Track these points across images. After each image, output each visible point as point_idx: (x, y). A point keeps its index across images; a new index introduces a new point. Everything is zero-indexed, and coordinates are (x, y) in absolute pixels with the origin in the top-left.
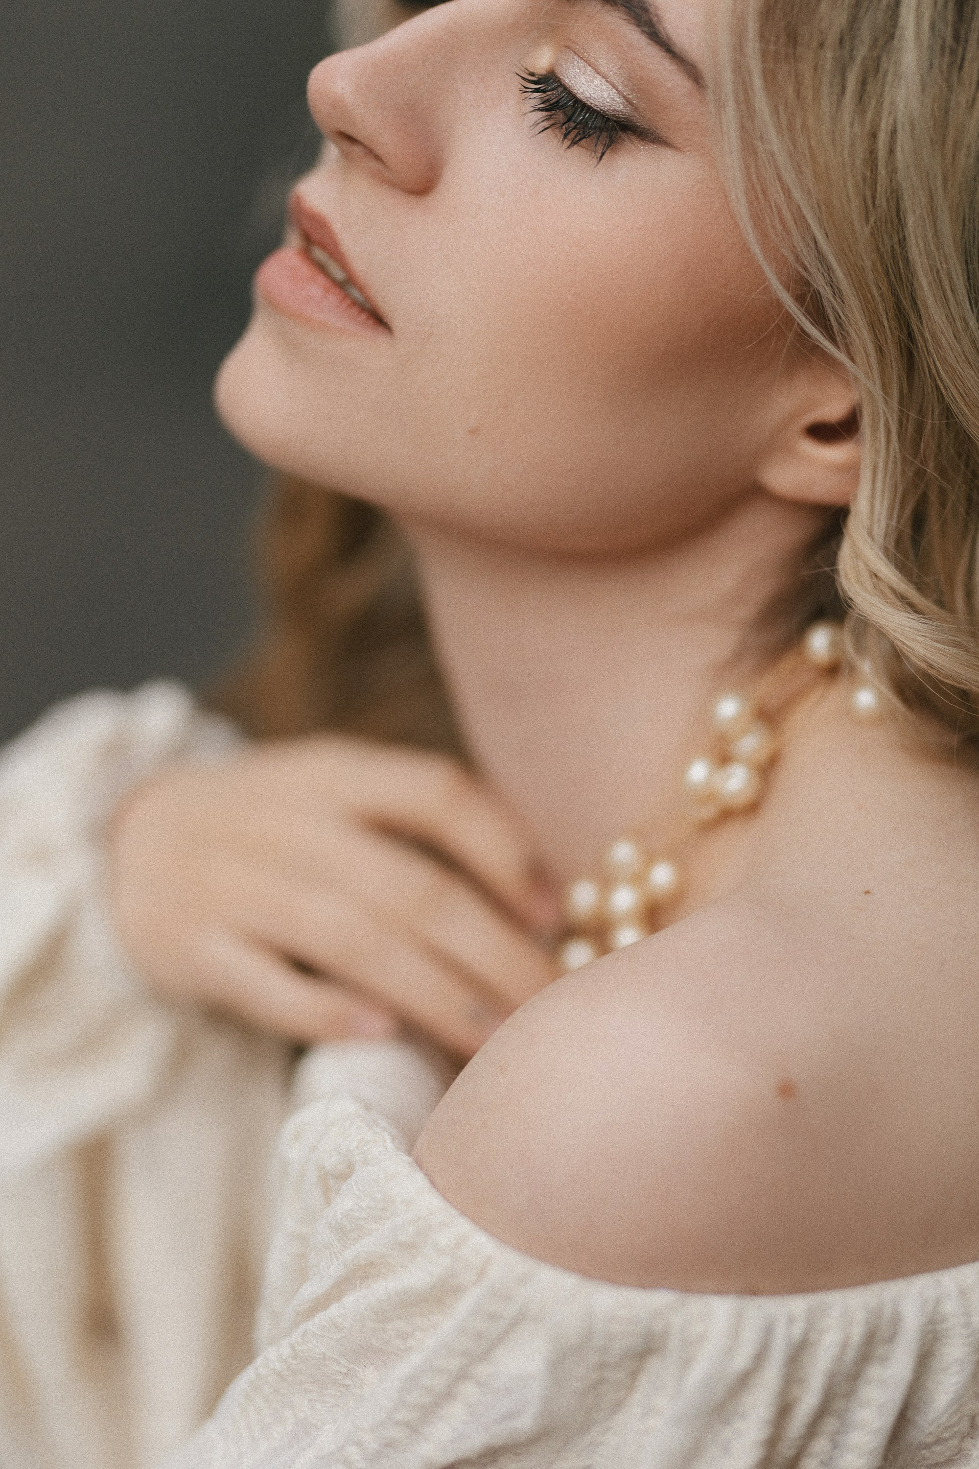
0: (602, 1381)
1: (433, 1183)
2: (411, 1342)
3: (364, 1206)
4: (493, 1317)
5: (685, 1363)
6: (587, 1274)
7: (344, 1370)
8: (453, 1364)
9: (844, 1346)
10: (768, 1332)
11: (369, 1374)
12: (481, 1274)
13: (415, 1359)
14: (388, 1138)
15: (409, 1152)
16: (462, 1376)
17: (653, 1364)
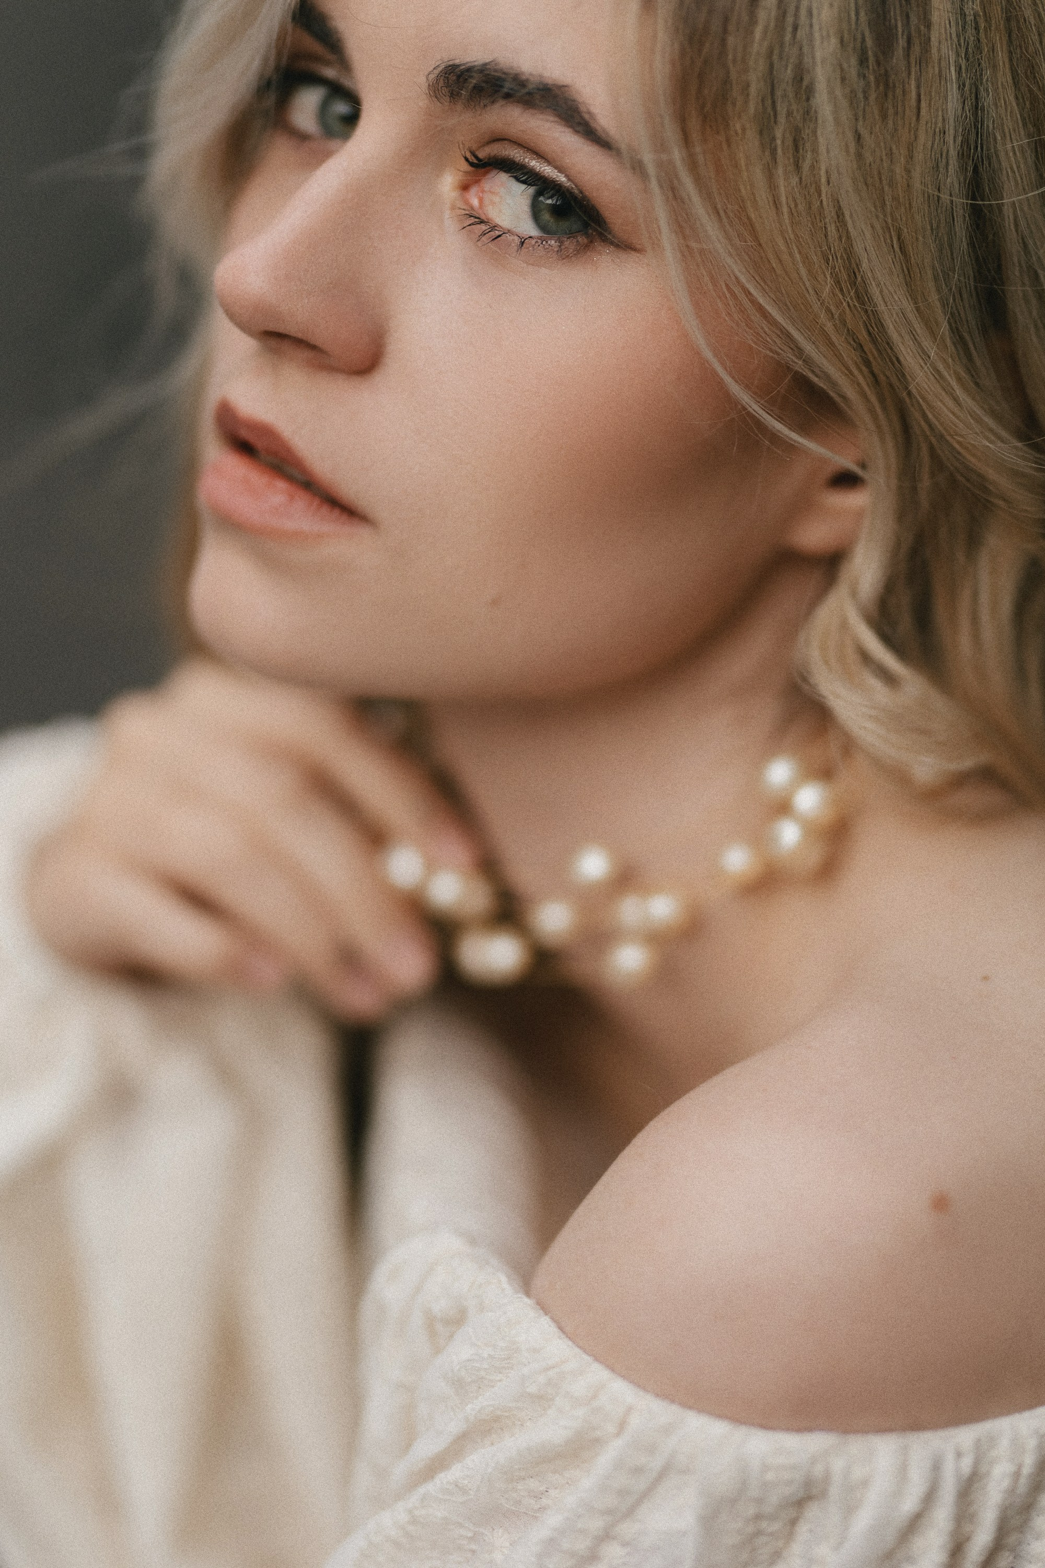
0: (759, 1533)
1: (561, 1328)
2: (544, 1501)
3: (486, 1356)
4: (638, 1471)
5: (850, 1510)
6: (737, 1419)
7: (470, 1534)
8: (596, 1524)
9: (1017, 1475)
10: (936, 1467)
11: (500, 1538)
12: (622, 1426)
13: (553, 1520)
14: (504, 1279)
15: (528, 1294)
16: (606, 1536)
17: (812, 1511)
